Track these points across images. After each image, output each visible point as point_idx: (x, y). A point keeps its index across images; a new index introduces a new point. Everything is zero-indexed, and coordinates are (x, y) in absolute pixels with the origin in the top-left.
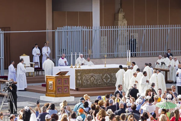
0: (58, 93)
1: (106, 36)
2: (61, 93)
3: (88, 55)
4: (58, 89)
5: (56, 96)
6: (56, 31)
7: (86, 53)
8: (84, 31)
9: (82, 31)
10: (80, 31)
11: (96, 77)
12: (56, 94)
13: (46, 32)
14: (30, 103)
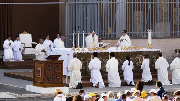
0: (48, 82)
1: (142, 10)
2: (51, 82)
3: (107, 34)
4: (48, 77)
5: (45, 86)
6: (66, 3)
7: (104, 32)
8: (102, 4)
9: (100, 3)
10: (97, 4)
11: (104, 62)
12: (45, 83)
13: (59, 4)
14: (11, 94)
